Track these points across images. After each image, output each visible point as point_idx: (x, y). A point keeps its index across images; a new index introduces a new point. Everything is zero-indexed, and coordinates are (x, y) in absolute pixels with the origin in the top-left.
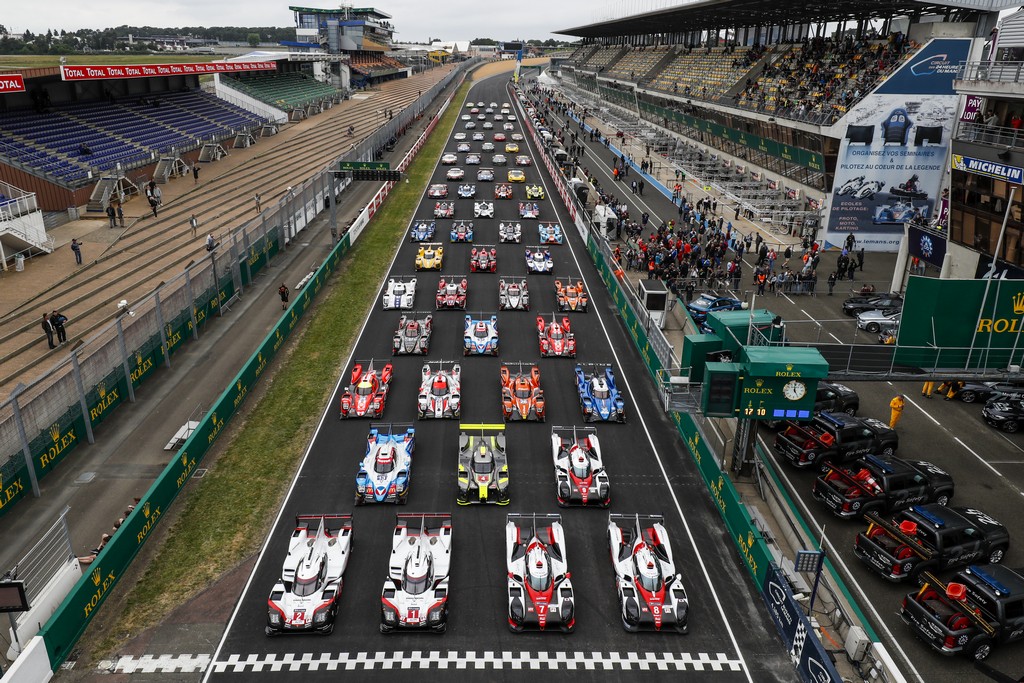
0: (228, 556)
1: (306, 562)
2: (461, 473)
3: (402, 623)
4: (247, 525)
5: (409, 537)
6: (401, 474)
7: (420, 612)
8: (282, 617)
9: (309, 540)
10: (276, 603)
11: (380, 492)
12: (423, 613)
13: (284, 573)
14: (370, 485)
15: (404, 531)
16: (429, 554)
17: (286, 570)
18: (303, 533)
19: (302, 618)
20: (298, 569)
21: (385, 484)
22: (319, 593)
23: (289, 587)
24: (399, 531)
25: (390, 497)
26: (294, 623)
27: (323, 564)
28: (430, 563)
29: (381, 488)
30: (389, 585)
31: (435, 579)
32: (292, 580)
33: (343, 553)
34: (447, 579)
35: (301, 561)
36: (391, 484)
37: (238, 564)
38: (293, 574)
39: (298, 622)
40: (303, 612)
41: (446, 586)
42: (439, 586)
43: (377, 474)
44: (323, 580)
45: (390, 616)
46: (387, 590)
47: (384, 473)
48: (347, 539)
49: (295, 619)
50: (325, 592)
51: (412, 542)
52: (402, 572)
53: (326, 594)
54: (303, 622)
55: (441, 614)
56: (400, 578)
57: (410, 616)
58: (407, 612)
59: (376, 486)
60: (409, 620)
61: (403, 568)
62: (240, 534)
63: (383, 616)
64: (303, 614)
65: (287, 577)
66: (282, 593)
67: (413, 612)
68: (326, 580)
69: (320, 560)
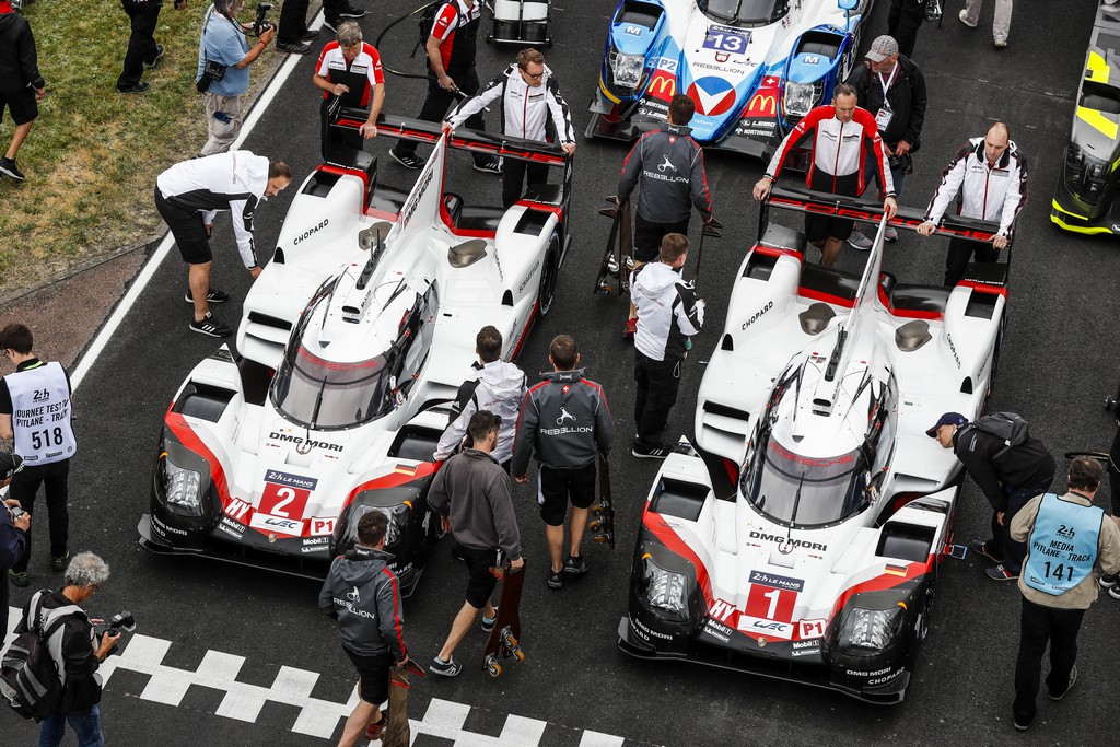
0: (26, 231)
1: (347, 294)
2: (1094, 89)
3: (715, 632)
4: (113, 128)
5: (805, 304)
6: (812, 39)
7: (801, 600)
8: (215, 490)
9: (368, 222)
10: (200, 427)
11: (709, 101)
12: (816, 605)
13: (245, 326)
14: (667, 64)
15: (787, 269)
16: (880, 376)
17: (257, 318)
18: (349, 187)
19: (295, 510)
20: (304, 318)
21: (738, 74)
22: (381, 432)
23: (258, 383)
24: (763, 264)
25: (746, 129)
26: (258, 521)
27: (414, 324)
28: (880, 413)
29: (714, 85)
30: (683, 467)
31: (890, 487)
32: (274, 360)
33: (508, 299)
34: (949, 495)
35: (327, 290)
36: (761, 76)
37: (61, 268)
38: (283, 337)
39: (275, 524)
40: (305, 488)
41: (936, 521)
42: (905, 515)
43: (704, 22)
44: (405, 387)
45: (667, 591)
46: (673, 486)
47: (735, 22)
48: (532, 247)
49: (266, 507)
50: (407, 432)
51: (814, 321)
52: (748, 429)
53: (409, 438)
54: (296, 529)
55: (892, 626)
56: (737, 453)
57: (757, 605)
58: (746, 589)
59: (695, 74)
60: (746, 624)
61: (756, 414)
62: (83, 155)
63: (642, 585)
64: (302, 498)
65: (257, 345)
66: (225, 395)
67: (774, 596)
68: (419, 392)
69: (407, 302)
